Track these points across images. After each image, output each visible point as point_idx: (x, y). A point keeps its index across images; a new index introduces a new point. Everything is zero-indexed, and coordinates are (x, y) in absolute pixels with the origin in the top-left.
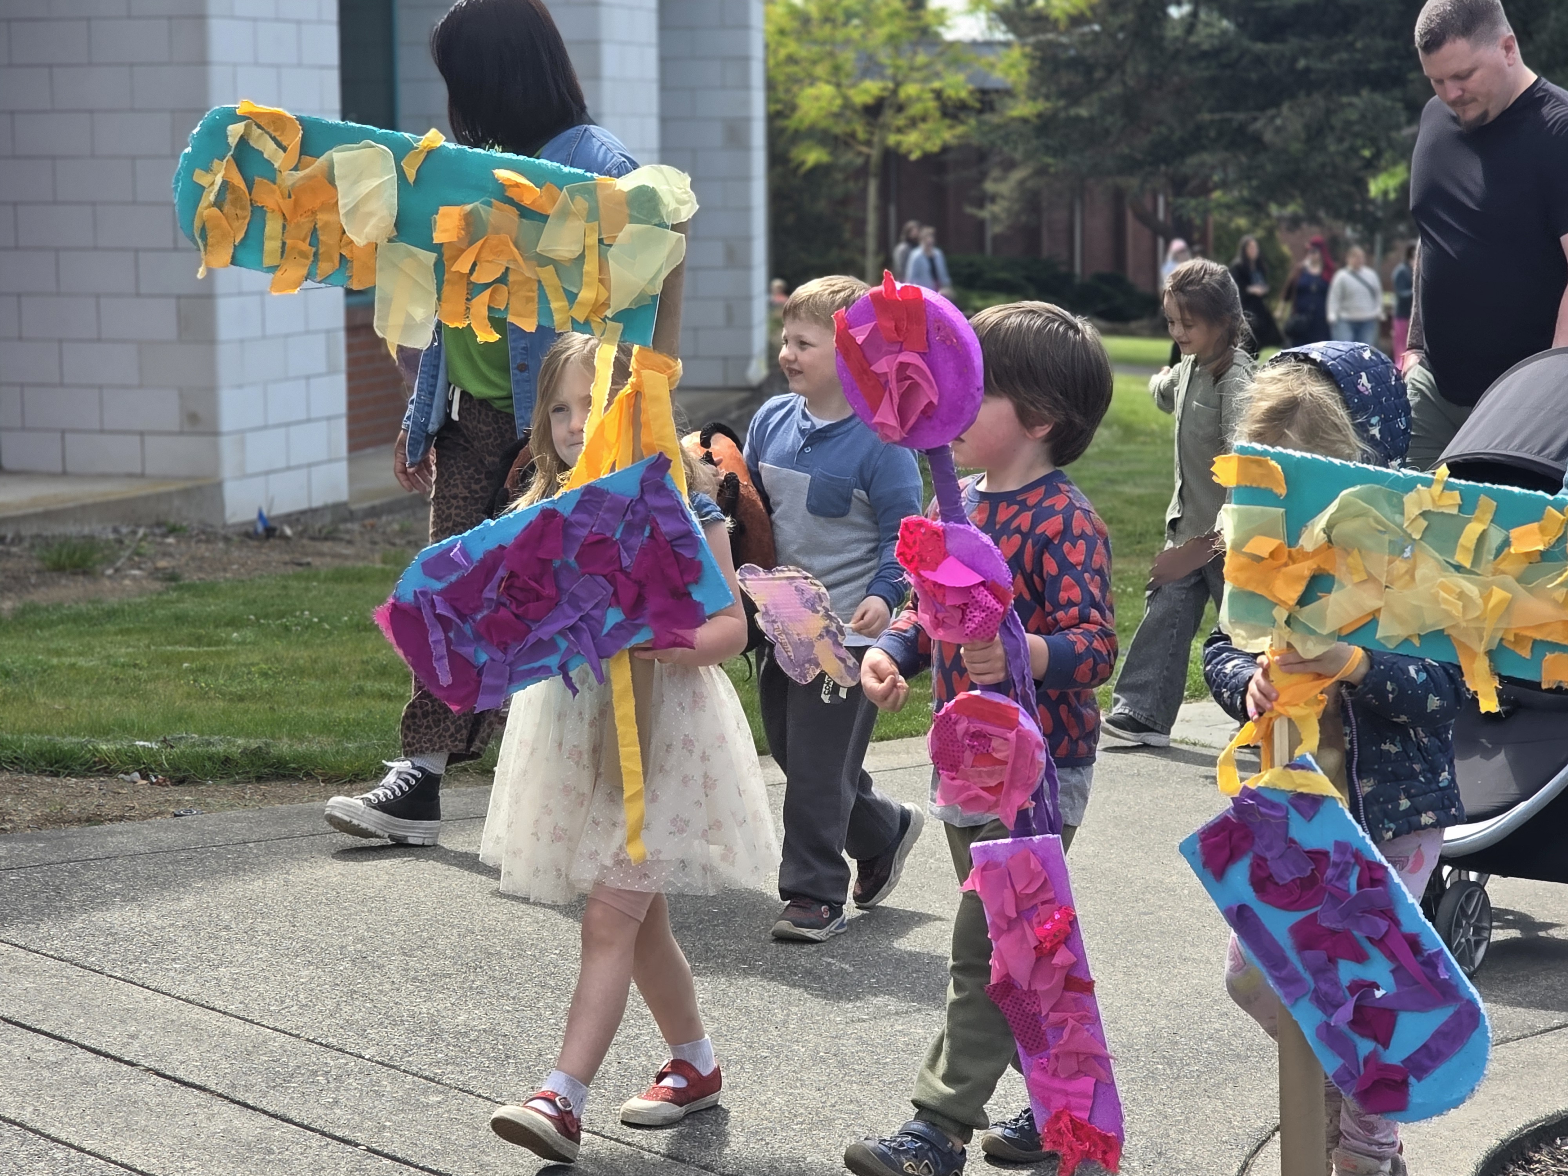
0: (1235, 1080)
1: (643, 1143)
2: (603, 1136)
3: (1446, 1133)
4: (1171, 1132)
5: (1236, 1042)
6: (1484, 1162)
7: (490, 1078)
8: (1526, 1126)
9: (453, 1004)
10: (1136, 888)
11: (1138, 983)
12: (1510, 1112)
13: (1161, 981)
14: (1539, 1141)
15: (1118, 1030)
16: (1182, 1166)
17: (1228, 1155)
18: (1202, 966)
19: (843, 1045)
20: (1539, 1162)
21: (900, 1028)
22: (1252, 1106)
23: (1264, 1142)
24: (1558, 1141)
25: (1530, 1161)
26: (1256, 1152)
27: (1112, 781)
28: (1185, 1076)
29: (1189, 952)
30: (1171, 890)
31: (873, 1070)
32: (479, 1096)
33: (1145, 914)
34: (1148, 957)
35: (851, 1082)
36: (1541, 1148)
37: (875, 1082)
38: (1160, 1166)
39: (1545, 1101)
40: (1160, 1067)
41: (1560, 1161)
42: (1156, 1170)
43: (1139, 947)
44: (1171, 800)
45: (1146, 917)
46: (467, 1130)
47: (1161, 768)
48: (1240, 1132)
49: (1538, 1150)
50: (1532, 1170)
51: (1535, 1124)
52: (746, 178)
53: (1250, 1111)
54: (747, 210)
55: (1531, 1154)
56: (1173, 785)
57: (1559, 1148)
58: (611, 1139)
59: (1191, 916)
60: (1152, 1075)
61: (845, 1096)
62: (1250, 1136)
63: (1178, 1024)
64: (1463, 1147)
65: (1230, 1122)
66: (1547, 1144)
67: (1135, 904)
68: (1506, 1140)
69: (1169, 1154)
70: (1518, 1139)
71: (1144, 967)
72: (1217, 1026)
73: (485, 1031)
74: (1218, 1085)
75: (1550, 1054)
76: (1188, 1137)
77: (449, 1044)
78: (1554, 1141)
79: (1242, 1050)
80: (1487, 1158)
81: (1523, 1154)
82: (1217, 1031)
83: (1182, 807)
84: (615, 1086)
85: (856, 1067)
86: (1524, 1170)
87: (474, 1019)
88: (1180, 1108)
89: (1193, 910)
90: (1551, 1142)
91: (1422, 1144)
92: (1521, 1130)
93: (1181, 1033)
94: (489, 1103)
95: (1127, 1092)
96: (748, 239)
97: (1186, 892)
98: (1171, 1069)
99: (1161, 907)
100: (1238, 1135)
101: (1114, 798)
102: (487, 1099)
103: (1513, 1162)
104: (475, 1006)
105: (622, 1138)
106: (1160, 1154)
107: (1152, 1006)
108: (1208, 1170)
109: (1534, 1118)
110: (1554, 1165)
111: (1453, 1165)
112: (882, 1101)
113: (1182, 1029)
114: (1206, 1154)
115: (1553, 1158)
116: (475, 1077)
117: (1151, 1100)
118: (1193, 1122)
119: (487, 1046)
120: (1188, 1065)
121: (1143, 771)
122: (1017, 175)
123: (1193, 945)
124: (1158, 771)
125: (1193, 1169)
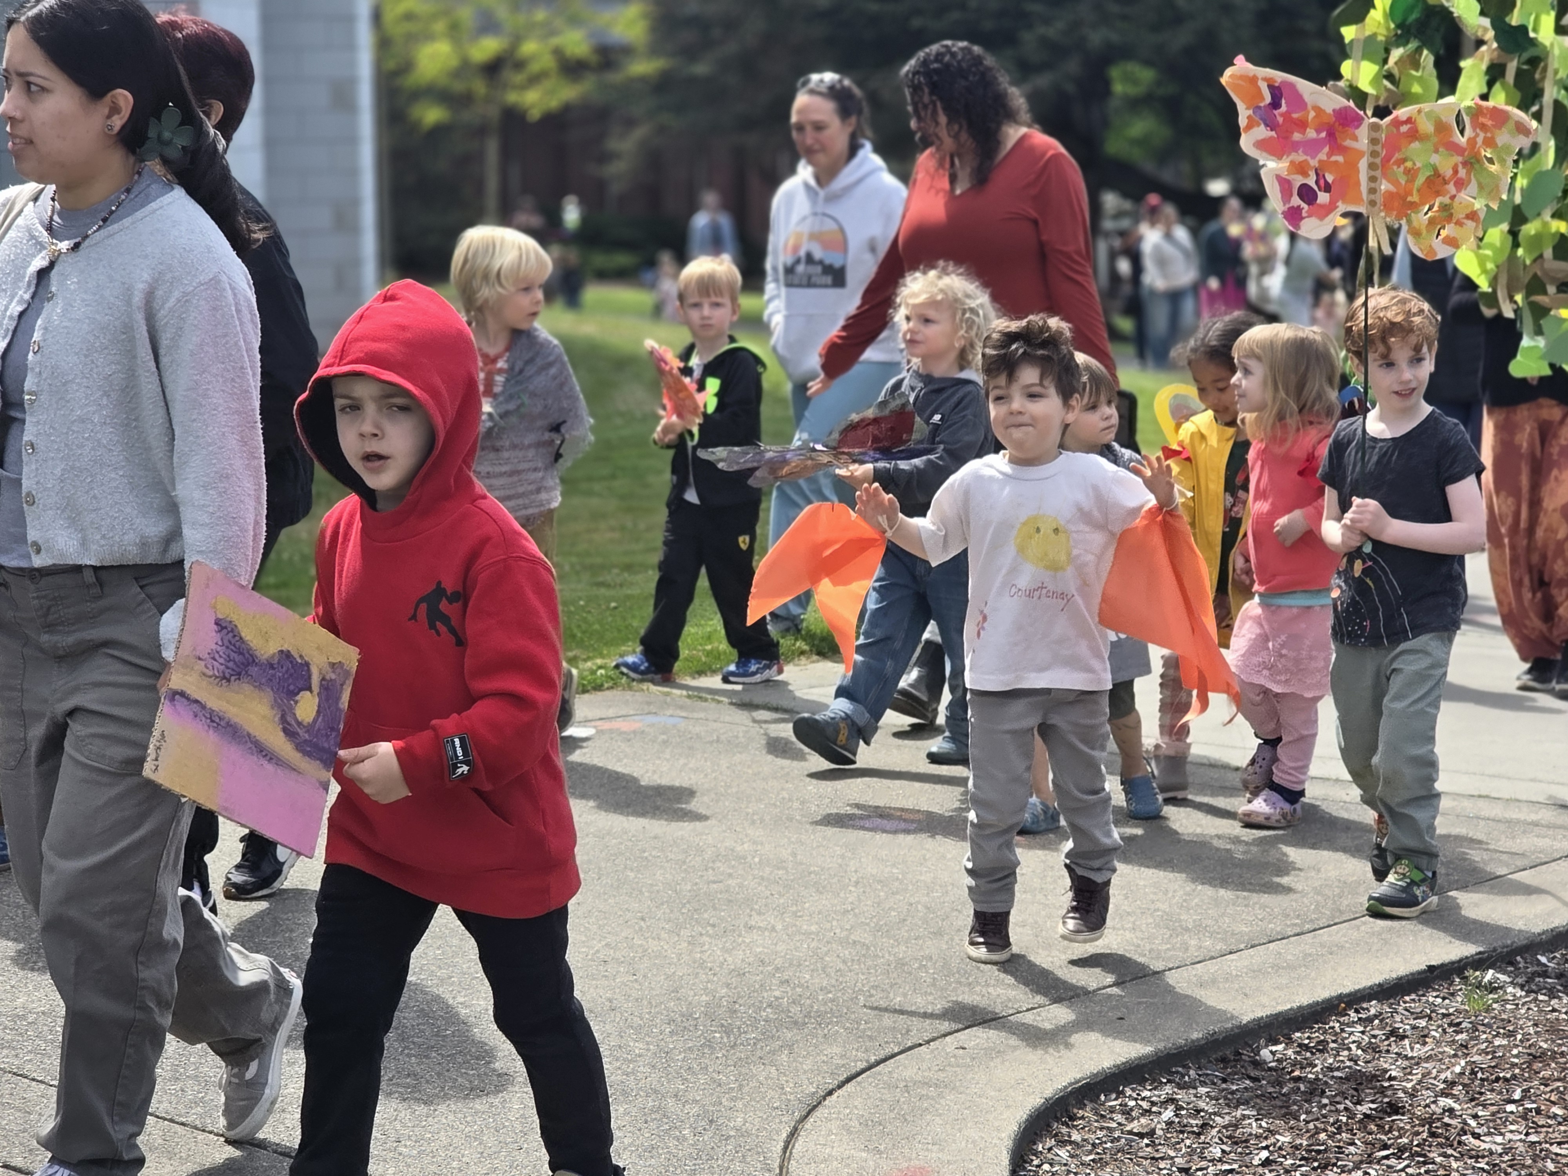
0: (791, 1047)
1: (197, 1122)
2: (157, 1117)
3: (993, 1093)
4: (724, 1100)
5: (795, 1009)
6: (1027, 1120)
7: (46, 1060)
8: (1070, 1084)
9: (13, 987)
10: (706, 857)
11: (702, 952)
12: (1056, 1070)
13: (725, 950)
14: (1083, 1098)
15: (679, 999)
16: (732, 1133)
17: (777, 1121)
18: (767, 933)
19: (404, 1018)
20: (1083, 1118)
21: (462, 1000)
22: (805, 1072)
23: (815, 1107)
24: (1103, 1098)
25: (1073, 1118)
26: (806, 1117)
27: (690, 748)
28: (742, 1044)
29: (756, 920)
30: (741, 858)
31: (433, 1043)
32: (33, 1080)
33: (714, 882)
34: (714, 926)
35: (409, 1056)
36: (1085, 1105)
37: (434, 1054)
38: (711, 1134)
39: (1091, 1059)
40: (717, 1035)
41: (1103, 1116)
42: (706, 1138)
43: (706, 916)
44: (749, 767)
45: (715, 886)
46: (19, 1114)
47: (741, 735)
48: (792, 1097)
49: (1083, 1107)
50: (1075, 1127)
51: (1079, 1081)
52: (353, 140)
53: (804, 1077)
54: (353, 173)
55: (1075, 1111)
56: (752, 752)
57: (1103, 1105)
58: (165, 1119)
59: (760, 884)
60: (709, 1044)
61: (403, 1069)
62: (800, 1102)
63: (739, 993)
64: (1008, 1107)
65: (783, 1088)
66: (1091, 1101)
67: (705, 873)
68: (1050, 1099)
69: (720, 1121)
70: (1062, 1097)
71: (710, 936)
72: (777, 993)
73: (43, 1013)
74: (773, 1052)
75: (1100, 1012)
76: (740, 1104)
77: (5, 1028)
78: (1098, 1097)
79: (800, 1018)
80: (1031, 1116)
81: (1067, 1111)
82: (777, 998)
83: (759, 773)
84: (173, 1065)
85: (416, 1040)
86: (1068, 1126)
87: (33, 1002)
88: (734, 1076)
89: (762, 878)
90: (1095, 1099)
91: (968, 1104)
92: (1066, 1087)
93: (741, 1001)
94: (43, 1086)
95: (683, 1060)
96: (355, 202)
97: (757, 860)
98: (729, 1037)
99: (730, 875)
100: (789, 1100)
101: (691, 765)
102: (41, 1082)
103: (1058, 1120)
104: (36, 989)
105: (176, 1118)
106: (711, 1121)
107: (714, 975)
108: (757, 1136)
109: (1078, 1076)
110: (1097, 1121)
111: (996, 1124)
112: (439, 1074)
113: (742, 997)
114: (757, 1120)
115: (1096, 1113)
116: (30, 1060)
117: (706, 1068)
118: (746, 1089)
119: (45, 1028)
120: (745, 1032)
121: (723, 737)
122: (640, 133)
123: (759, 913)
124: (737, 737)
125: (743, 1136)
